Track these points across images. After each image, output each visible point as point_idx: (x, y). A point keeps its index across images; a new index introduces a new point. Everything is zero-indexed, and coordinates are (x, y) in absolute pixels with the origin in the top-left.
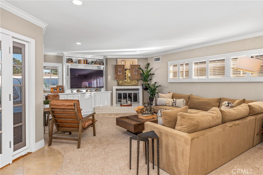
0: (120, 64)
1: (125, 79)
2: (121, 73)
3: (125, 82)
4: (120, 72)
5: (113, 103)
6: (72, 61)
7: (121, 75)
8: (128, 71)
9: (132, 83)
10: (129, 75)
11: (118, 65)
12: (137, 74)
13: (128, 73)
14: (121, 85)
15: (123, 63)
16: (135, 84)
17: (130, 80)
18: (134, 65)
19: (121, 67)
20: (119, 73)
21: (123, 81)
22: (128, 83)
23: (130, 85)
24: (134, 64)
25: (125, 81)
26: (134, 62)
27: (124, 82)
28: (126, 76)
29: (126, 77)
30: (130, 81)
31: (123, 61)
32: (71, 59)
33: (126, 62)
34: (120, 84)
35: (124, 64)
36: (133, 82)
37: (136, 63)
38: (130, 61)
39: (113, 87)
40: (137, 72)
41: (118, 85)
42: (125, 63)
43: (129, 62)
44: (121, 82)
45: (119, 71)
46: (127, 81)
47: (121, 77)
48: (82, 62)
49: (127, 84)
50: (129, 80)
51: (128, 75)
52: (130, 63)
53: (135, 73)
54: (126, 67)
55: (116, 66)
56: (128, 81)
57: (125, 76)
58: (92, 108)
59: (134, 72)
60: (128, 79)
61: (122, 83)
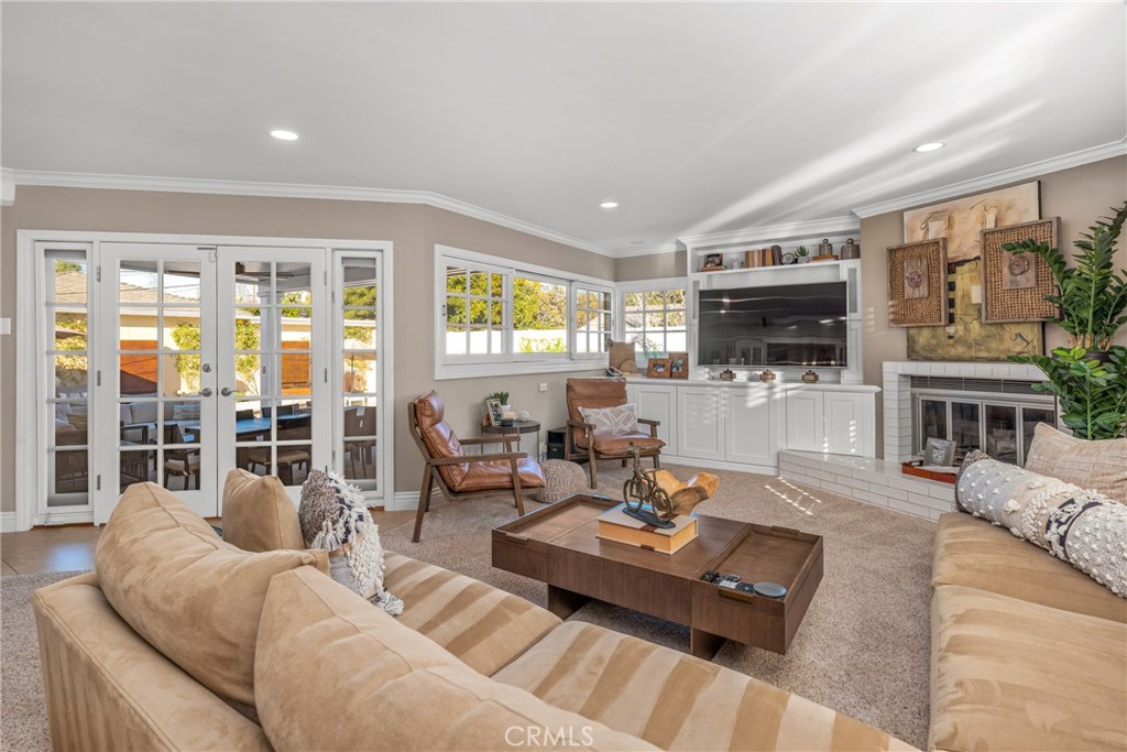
0: (919, 236)
1: (951, 319)
2: (923, 290)
3: (950, 337)
4: (917, 285)
5: (887, 449)
6: (720, 264)
7: (921, 299)
8: (970, 271)
9: (994, 345)
10: (976, 295)
11: (902, 248)
12: (1032, 283)
13: (967, 281)
14: (925, 354)
15: (936, 230)
16: (1018, 349)
17: (982, 325)
18: (1012, 229)
19: (920, 258)
20: (909, 292)
21: (940, 331)
22: (970, 347)
23: (985, 355)
24: (1010, 220)
25: (951, 330)
26: (1009, 208)
27: (944, 339)
28: (958, 302)
29: (958, 310)
30: (984, 333)
31: (934, 216)
32: (718, 255)
33: (957, 218)
34: (918, 348)
35: (942, 235)
36: (1001, 339)
37: (1026, 211)
38: (980, 208)
39: (885, 364)
40: (1031, 274)
41: (912, 354)
42: (950, 225)
43: (974, 216)
44: (924, 337)
45: (912, 279)
46: (961, 333)
47: (921, 308)
48: (756, 259)
49: (960, 350)
50: (975, 326)
51: (967, 295)
52: (984, 223)
53: (1012, 282)
54: (954, 251)
55: (892, 252)
56: (967, 329)
57: (951, 303)
58: (774, 452)
59: (1006, 270)
60: (967, 319)
61: (934, 342)
